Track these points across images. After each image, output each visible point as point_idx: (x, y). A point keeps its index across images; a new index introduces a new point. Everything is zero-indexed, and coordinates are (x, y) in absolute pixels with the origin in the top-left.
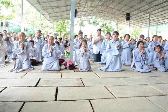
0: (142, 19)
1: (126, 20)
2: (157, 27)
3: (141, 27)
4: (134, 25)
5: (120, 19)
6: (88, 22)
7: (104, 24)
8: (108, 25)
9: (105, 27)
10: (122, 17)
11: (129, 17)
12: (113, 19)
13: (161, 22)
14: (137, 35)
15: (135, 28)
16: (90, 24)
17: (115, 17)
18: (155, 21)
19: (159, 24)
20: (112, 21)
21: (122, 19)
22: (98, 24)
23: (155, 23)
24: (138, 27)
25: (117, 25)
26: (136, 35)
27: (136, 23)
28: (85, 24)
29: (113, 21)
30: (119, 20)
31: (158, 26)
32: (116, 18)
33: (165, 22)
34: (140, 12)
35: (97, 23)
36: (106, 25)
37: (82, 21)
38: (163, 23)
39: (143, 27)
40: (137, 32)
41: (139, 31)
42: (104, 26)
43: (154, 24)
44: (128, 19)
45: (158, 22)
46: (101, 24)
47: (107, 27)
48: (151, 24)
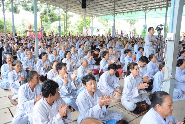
0: (98, 6)
7: (47, 11)
8: (52, 12)
9: (48, 15)
10: (73, 3)
11: (85, 4)
16: (27, 9)
19: (116, 13)
20: (57, 8)
22: (39, 11)
23: (112, 12)
25: (65, 13)
28: (19, 10)
29: (59, 7)
30: (69, 6)
32: (66, 4)
36: (49, 13)
37: (16, 6)
38: (121, 12)
39: (96, 15)
44: (84, 6)
46: (42, 11)
47: (51, 16)
48: (106, 13)
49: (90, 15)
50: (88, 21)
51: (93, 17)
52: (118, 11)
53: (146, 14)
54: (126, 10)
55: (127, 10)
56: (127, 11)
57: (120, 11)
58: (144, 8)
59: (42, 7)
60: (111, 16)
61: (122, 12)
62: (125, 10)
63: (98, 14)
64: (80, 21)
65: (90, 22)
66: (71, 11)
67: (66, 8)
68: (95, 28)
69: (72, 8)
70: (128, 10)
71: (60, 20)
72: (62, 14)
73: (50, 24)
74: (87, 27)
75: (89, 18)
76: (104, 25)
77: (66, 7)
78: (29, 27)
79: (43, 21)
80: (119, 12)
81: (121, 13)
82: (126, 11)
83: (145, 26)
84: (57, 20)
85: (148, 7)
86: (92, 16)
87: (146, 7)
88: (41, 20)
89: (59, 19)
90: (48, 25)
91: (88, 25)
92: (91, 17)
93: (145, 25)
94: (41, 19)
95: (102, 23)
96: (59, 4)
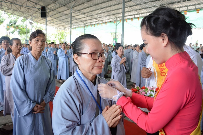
2: (85, 29)
3: (66, 28)
4: (56, 24)
5: (35, 15)
7: (13, 22)
9: (14, 27)
10: (37, 13)
11: (45, 13)
12: (25, 15)
13: (89, 23)
15: (59, 30)
17: (27, 12)
18: (82, 21)
19: (86, 25)
22: (3, 22)
23: (83, 23)
24: (63, 29)
25: (31, 24)
26: (61, 39)
27: (59, 22)
31: (86, 27)
32: (30, 14)
34: (58, 5)
38: (92, 23)
39: (68, 28)
40: (62, 34)
41: (64, 34)
42: (13, 25)
43: (81, 25)
45: (85, 23)
47: (17, 27)
48: (77, 25)
53: (116, 25)
58: (114, 18)
66: (41, 23)
70: (99, 21)
77: (32, 17)
79: (9, 33)
81: (92, 25)
83: (115, 40)
85: (119, 17)
87: (116, 18)
93: (115, 38)
94: (7, 31)
96: (23, 14)
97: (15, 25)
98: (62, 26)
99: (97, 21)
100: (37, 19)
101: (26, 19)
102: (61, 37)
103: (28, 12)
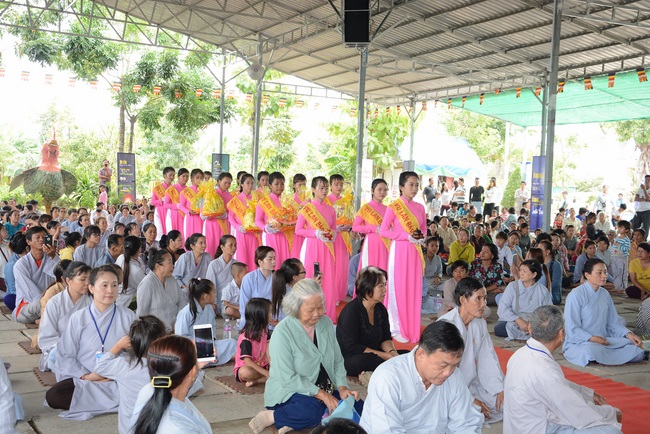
0: (449, 37)
1: (338, 34)
6: (19, 39)
7: (157, 66)
9: (164, 89)
11: (364, 19)
12: (227, 32)
13: (574, 66)
14: (381, 148)
16: (41, 54)
18: (534, 59)
20: (212, 49)
21: (297, 34)
22: (109, 63)
23: (535, 69)
24: (401, 100)
25: (253, 76)
29: (226, 45)
30: (275, 39)
32: (258, 23)
33: (609, 67)
35: (100, 55)
36: (167, 75)
38: (590, 70)
39: (434, 94)
40: (381, 128)
42: (159, 80)
44: (357, 29)
46: (128, 63)
47: (177, 92)
48: (498, 79)
49: (397, 91)
50: (391, 128)
51: (419, 106)
52: (571, 67)
54: (628, 57)
55: (634, 56)
56: (637, 62)
57: (588, 64)
59: (122, 40)
60: (528, 96)
61: (598, 68)
62: (622, 58)
63: (448, 88)
64: (342, 129)
65: (400, 135)
67: (260, 47)
68: (429, 168)
69: (293, 53)
71: (226, 118)
72: (242, 88)
73: (191, 142)
74: (384, 161)
75: (393, 109)
76: (480, 153)
77: (262, 41)
78: (45, 151)
79: (134, 120)
80: (580, 71)
81: (595, 75)
82: (629, 63)
84: (213, 120)
86: (413, 102)
88: (122, 116)
89: (221, 114)
90: (180, 146)
91: (385, 149)
92: (403, 103)
94: (123, 109)
95: (472, 142)
96: (219, 26)
97: (170, 83)
98: (400, 85)
99: (637, 51)
100: (284, 50)
101: (220, 50)
102: (375, 140)
103: (261, 16)
